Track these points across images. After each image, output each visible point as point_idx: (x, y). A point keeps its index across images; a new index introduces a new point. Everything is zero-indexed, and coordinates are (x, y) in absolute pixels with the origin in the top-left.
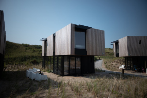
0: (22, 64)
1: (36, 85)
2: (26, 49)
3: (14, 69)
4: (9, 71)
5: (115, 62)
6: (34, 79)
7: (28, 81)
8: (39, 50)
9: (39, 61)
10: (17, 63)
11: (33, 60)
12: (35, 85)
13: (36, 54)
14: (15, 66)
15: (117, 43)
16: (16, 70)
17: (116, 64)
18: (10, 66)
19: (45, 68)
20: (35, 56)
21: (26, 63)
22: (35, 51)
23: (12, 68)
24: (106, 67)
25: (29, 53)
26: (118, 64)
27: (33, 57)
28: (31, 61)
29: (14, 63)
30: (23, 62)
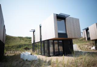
0: (18, 50)
1: (29, 64)
2: (21, 40)
3: (12, 53)
4: (8, 55)
5: (86, 45)
6: (27, 60)
7: (21, 62)
8: (30, 40)
9: (29, 47)
10: (14, 50)
11: (25, 47)
12: (27, 64)
13: (27, 43)
14: (12, 52)
15: (87, 30)
16: (13, 55)
17: (88, 46)
18: (9, 52)
19: (34, 52)
20: (26, 44)
21: (20, 49)
22: (26, 41)
23: (10, 53)
24: (81, 49)
25: (23, 42)
26: (89, 46)
27: (25, 45)
28: (24, 47)
29: (12, 50)
30: (18, 49)
